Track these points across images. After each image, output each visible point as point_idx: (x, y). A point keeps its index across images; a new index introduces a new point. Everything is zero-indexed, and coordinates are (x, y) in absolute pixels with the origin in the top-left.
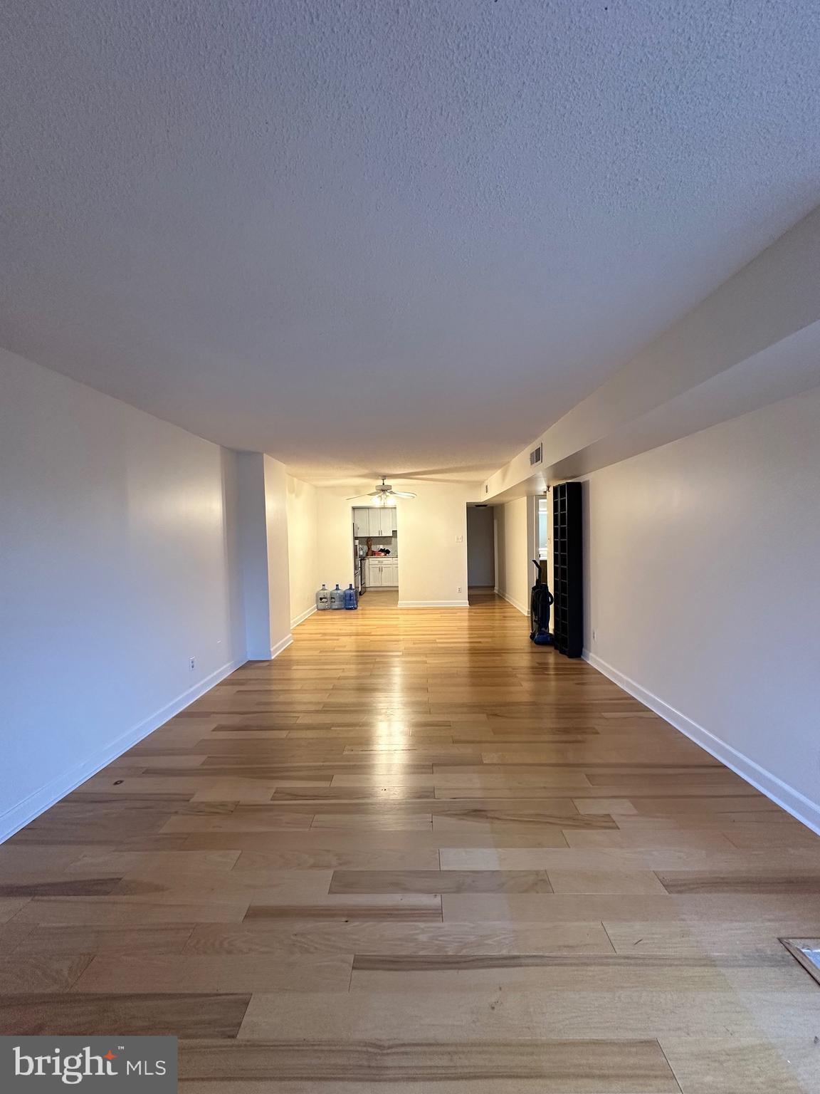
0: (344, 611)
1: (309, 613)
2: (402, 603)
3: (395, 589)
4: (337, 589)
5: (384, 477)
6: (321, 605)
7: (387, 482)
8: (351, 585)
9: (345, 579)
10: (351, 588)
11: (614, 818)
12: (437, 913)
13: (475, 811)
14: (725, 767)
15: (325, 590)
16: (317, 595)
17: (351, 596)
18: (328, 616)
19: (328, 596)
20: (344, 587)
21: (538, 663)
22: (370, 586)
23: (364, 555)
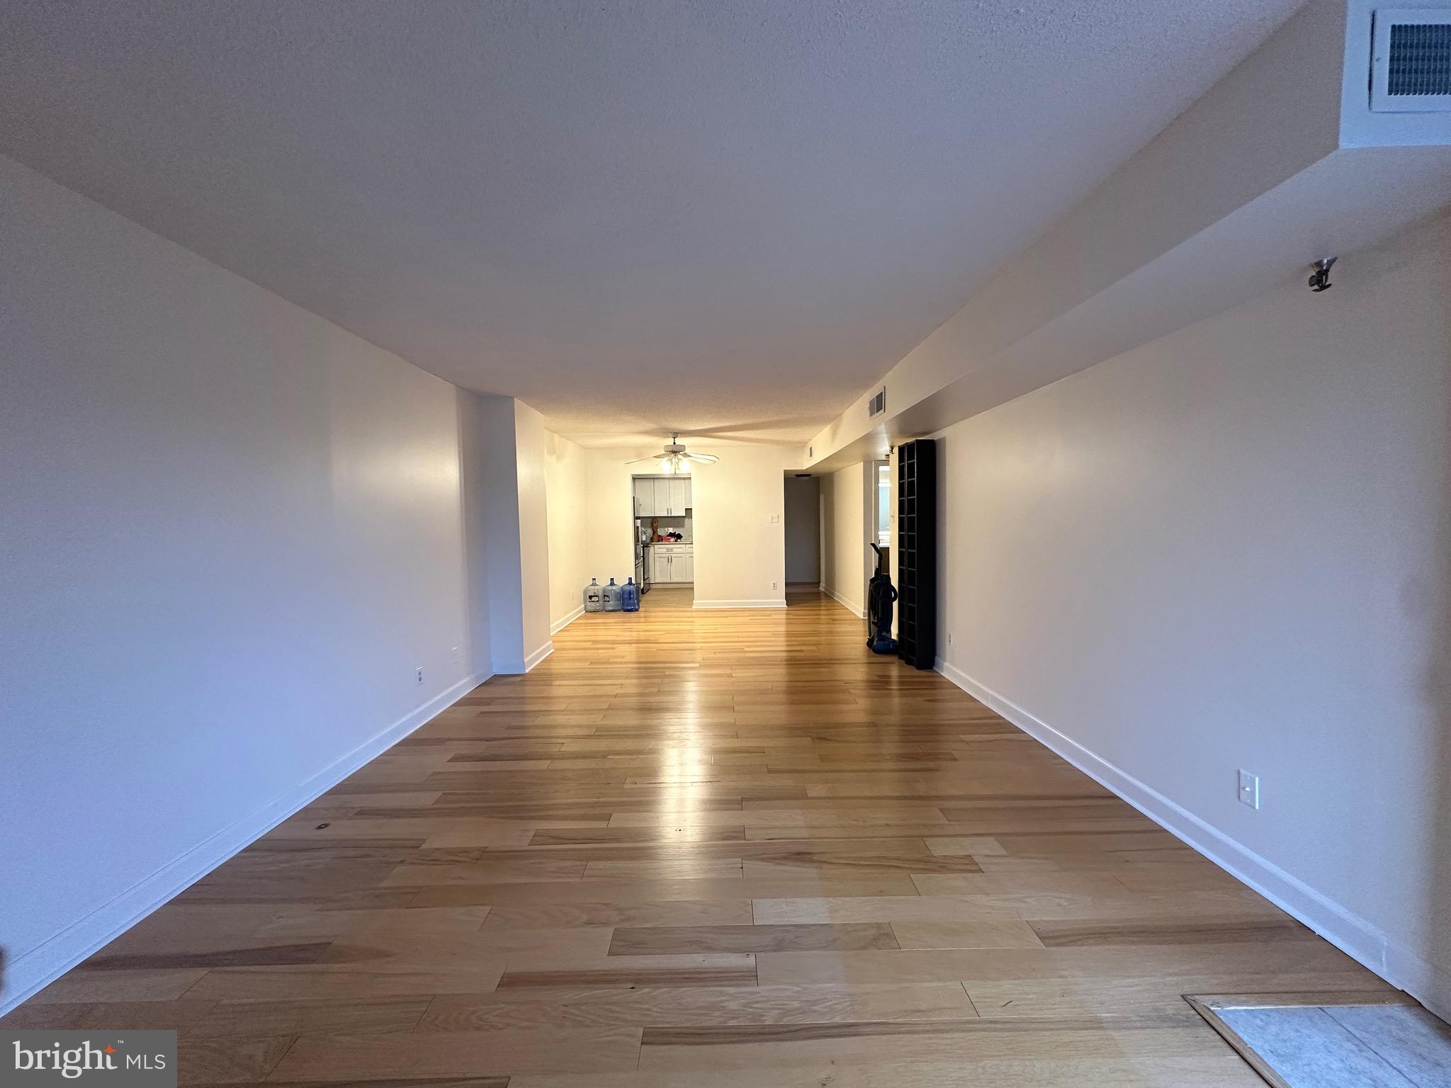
0: (621, 614)
1: (574, 616)
2: (698, 603)
3: (690, 586)
4: (612, 584)
5: (676, 434)
6: (591, 606)
7: (680, 441)
8: (630, 579)
9: (624, 571)
10: (630, 583)
11: (977, 859)
12: (750, 976)
13: (799, 854)
14: (1115, 797)
15: (596, 585)
16: (585, 592)
17: (630, 593)
18: (600, 619)
19: (600, 594)
20: (621, 582)
21: (878, 676)
22: (656, 581)
23: (648, 541)
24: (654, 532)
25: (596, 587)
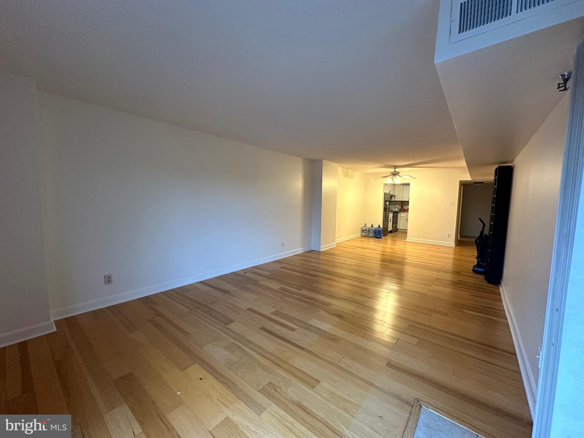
0: (374, 239)
1: (355, 236)
2: (408, 239)
3: (406, 231)
4: (372, 227)
5: (395, 167)
6: (364, 234)
7: (397, 170)
8: (379, 225)
9: (378, 221)
10: (379, 227)
15: (366, 226)
16: (361, 229)
17: (379, 231)
18: (366, 240)
19: (367, 230)
20: (376, 226)
22: (400, 228)
23: (398, 211)
24: (401, 208)
25: (366, 227)
